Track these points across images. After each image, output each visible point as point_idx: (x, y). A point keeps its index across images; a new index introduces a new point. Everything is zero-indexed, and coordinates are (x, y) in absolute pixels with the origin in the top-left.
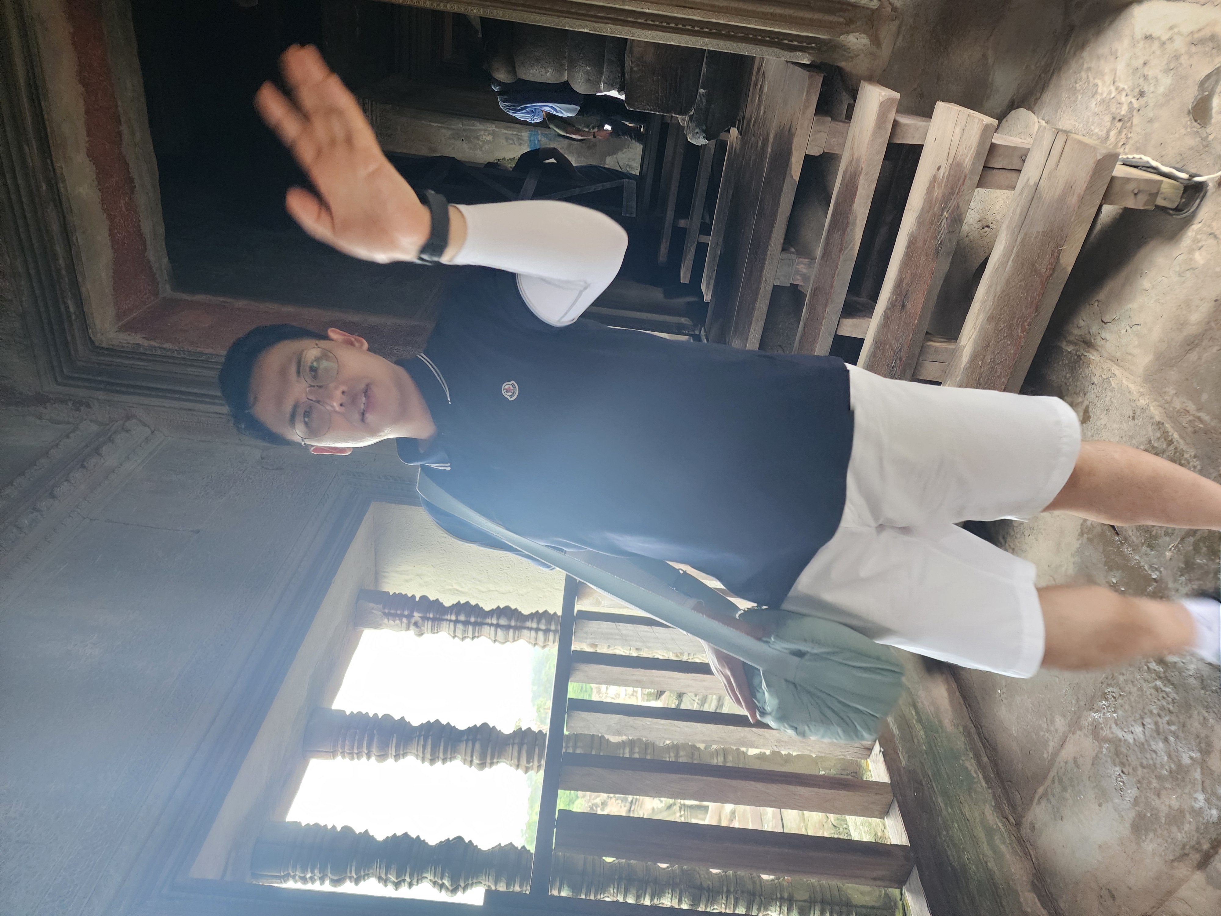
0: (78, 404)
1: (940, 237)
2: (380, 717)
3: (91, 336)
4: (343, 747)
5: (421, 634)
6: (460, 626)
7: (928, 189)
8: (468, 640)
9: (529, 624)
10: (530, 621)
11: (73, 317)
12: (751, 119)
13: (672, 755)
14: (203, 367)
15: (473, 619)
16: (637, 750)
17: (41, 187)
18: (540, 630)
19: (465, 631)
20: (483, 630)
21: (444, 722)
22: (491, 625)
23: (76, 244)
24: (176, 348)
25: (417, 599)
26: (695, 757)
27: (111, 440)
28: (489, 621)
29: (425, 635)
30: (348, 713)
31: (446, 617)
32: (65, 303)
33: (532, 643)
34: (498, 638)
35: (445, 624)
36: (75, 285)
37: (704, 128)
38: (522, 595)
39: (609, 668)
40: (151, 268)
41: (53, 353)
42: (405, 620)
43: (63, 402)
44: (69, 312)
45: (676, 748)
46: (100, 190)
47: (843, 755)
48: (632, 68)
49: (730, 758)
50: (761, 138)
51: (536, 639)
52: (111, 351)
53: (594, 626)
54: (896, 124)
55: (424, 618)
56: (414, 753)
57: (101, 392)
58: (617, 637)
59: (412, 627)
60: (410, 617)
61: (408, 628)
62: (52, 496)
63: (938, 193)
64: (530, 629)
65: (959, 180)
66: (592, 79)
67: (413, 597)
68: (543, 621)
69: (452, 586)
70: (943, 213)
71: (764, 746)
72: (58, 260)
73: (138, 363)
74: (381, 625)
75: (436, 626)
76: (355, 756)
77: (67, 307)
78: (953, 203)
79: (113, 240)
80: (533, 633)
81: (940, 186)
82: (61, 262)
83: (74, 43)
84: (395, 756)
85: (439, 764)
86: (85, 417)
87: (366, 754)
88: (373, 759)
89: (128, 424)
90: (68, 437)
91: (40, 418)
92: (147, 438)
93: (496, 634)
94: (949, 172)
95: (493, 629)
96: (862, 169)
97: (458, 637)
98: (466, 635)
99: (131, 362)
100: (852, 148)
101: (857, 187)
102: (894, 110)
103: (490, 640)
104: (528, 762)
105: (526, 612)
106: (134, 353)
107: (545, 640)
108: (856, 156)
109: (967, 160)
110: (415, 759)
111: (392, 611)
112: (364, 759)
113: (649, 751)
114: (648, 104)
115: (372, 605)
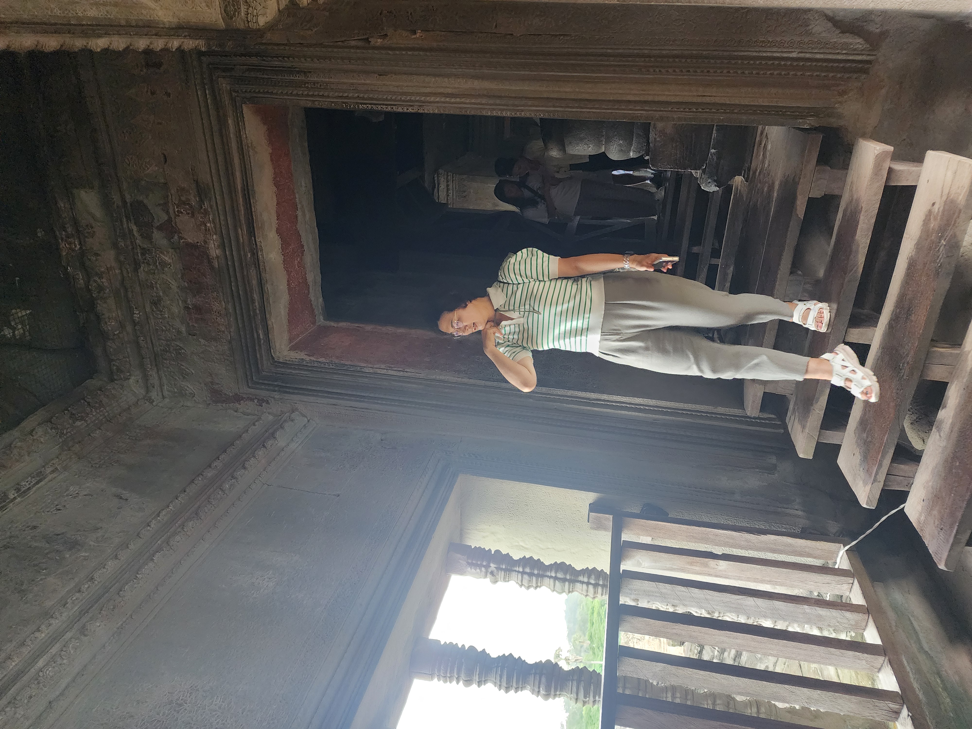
0: (262, 401)
1: (940, 261)
2: (466, 648)
3: (273, 354)
4: (439, 671)
5: (495, 582)
6: (526, 577)
7: (924, 221)
8: (532, 589)
9: (581, 578)
10: (582, 577)
11: (262, 342)
12: (756, 170)
13: (710, 702)
14: (345, 374)
15: (536, 572)
16: (678, 695)
17: (248, 255)
18: (591, 584)
19: (530, 581)
20: (544, 581)
21: (516, 656)
22: (551, 577)
23: (267, 292)
24: (328, 361)
25: (493, 553)
26: (731, 706)
27: (282, 427)
28: (549, 574)
29: (499, 583)
30: (442, 643)
31: (515, 569)
32: (257, 332)
33: (584, 595)
34: (556, 588)
35: (514, 574)
36: (265, 320)
37: (716, 178)
38: (574, 553)
39: (652, 621)
40: (311, 305)
41: (247, 366)
42: (483, 569)
43: (252, 400)
44: (260, 338)
45: (713, 696)
46: (283, 254)
47: (872, 716)
48: (655, 139)
49: (763, 710)
50: (767, 185)
51: (587, 591)
52: (285, 364)
53: (638, 584)
54: (890, 170)
55: (498, 569)
56: (493, 681)
57: (276, 393)
58: (658, 595)
59: (489, 575)
60: (487, 567)
61: (486, 577)
62: (244, 468)
63: (933, 224)
64: (582, 583)
65: (954, 214)
66: (623, 149)
67: (490, 550)
68: (593, 577)
69: (518, 543)
70: (940, 240)
71: (795, 701)
72: (255, 303)
73: (302, 372)
74: (465, 572)
75: (507, 575)
76: (448, 679)
77: (258, 335)
78: (949, 233)
79: (290, 289)
80: (585, 586)
81: (935, 219)
82: (257, 304)
83: (272, 160)
84: (478, 682)
85: (512, 692)
86: (265, 410)
87: (457, 678)
88: (461, 683)
89: (293, 416)
90: (254, 425)
91: (236, 412)
92: (305, 425)
93: (554, 585)
94: (944, 207)
95: (552, 580)
96: (862, 208)
97: (524, 585)
98: (531, 585)
99: (297, 372)
100: (851, 190)
101: (858, 222)
102: (889, 160)
103: (549, 590)
104: (585, 697)
105: (578, 567)
106: (300, 365)
107: (595, 593)
108: (855, 197)
109: (961, 197)
110: (494, 686)
111: (474, 562)
112: (454, 682)
113: (689, 697)
114: (668, 164)
115: (459, 556)
